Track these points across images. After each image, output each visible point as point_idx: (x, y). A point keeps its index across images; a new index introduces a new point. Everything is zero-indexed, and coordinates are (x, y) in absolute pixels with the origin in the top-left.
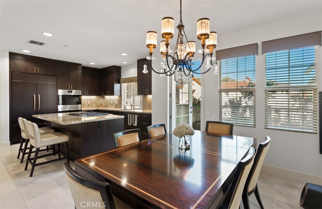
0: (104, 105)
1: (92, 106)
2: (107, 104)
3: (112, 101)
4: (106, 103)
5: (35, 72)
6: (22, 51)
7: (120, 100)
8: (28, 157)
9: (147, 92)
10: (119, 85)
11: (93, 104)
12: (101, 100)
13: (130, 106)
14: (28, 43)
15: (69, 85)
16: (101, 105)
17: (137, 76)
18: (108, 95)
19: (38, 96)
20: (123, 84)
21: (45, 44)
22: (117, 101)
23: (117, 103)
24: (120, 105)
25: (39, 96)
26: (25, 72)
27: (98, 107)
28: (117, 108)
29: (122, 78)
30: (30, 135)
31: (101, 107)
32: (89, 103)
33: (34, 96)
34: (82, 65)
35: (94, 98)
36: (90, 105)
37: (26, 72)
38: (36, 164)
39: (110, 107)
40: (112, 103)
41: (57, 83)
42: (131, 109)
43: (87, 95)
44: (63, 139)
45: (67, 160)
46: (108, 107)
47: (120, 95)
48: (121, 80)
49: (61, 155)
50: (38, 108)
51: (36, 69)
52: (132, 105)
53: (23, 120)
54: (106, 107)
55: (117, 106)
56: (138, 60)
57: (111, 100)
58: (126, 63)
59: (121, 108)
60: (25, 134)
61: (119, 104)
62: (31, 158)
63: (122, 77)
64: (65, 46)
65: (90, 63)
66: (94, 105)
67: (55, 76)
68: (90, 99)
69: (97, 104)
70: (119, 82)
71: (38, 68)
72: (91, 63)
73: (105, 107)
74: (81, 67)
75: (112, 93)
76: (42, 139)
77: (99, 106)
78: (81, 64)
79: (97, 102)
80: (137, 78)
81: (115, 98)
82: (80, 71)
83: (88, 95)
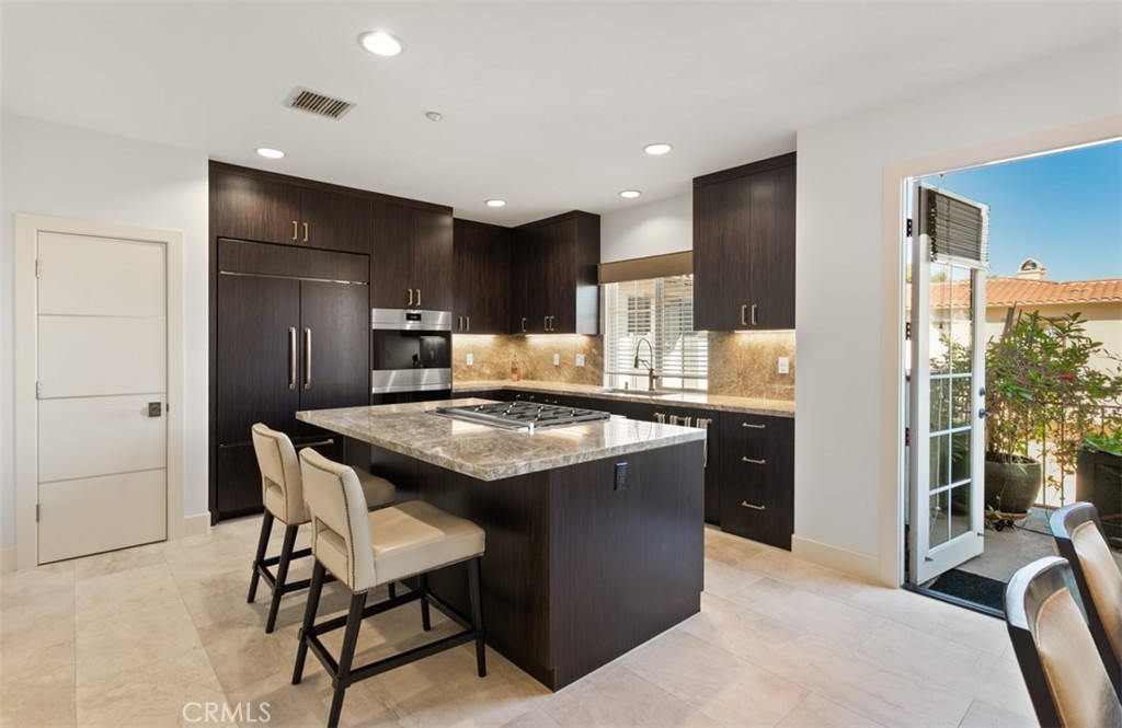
0: (522, 371)
1: (481, 376)
2: (535, 369)
3: (556, 357)
4: (531, 362)
5: (295, 238)
6: (256, 150)
7: (594, 351)
8: (258, 557)
9: (747, 319)
10: (593, 289)
11: (483, 366)
12: (512, 349)
13: (648, 378)
14: (287, 106)
15: (411, 291)
16: (514, 370)
17: (691, 248)
18: (549, 332)
19: (306, 334)
20: (607, 287)
21: (355, 105)
22: (583, 356)
23: (582, 364)
24: (593, 373)
25: (309, 332)
26: (260, 239)
27: (502, 376)
28: (583, 383)
29: (602, 262)
30: (316, 518)
31: (515, 376)
32: (470, 362)
33: (290, 334)
34: (455, 215)
35: (486, 340)
36: (475, 371)
37: (267, 240)
38: (286, 583)
39: (549, 380)
40: (557, 362)
41: (369, 284)
42: (651, 389)
43: (467, 333)
44: (462, 542)
45: (477, 645)
46: (541, 380)
47: (593, 332)
48: (603, 273)
49: (431, 606)
50: (305, 382)
51: (299, 229)
52: (655, 373)
53: (277, 441)
54: (533, 379)
55: (579, 376)
56: (696, 180)
57: (552, 350)
58: (636, 194)
59: (600, 382)
60: (284, 502)
61: (593, 369)
62: (267, 557)
63: (603, 260)
64: (428, 114)
65: (486, 202)
66: (488, 371)
67: (363, 257)
68: (473, 346)
69: (497, 365)
70: (593, 276)
71: (306, 224)
72: (491, 203)
73: (526, 377)
74: (448, 221)
75: (567, 324)
76: (377, 547)
77: (503, 374)
78: (449, 210)
79: (496, 360)
80: (691, 255)
81: (574, 342)
82: (447, 236)
83: (471, 332)
